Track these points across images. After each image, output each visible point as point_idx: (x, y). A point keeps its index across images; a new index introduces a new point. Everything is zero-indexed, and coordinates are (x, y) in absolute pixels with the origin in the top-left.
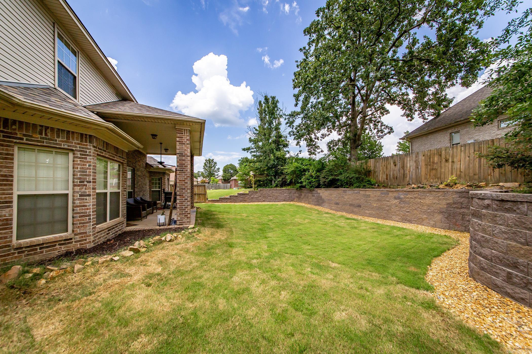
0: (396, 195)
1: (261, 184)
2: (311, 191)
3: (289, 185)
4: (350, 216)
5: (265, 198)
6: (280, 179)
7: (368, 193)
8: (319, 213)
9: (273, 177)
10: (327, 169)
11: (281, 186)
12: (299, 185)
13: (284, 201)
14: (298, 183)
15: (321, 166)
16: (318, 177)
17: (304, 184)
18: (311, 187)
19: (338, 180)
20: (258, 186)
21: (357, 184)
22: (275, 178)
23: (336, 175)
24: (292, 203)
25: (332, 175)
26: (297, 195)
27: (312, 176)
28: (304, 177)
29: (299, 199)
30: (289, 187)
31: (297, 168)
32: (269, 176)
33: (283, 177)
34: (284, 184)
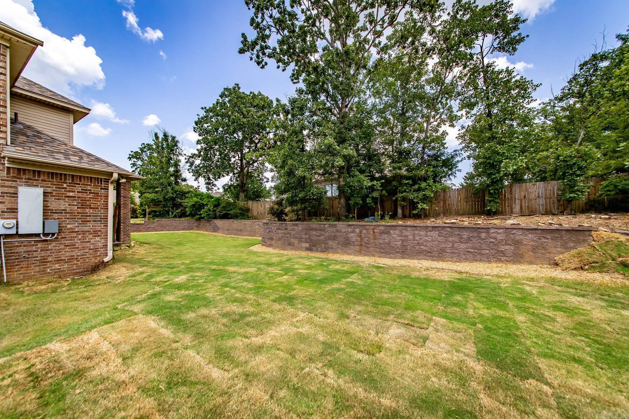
0: (258, 223)
1: (155, 215)
2: (208, 221)
3: (187, 216)
4: (235, 236)
5: (163, 228)
6: (179, 211)
7: (245, 222)
8: (215, 236)
9: (170, 209)
10: (222, 205)
11: (180, 217)
12: (198, 216)
13: (184, 230)
14: (197, 215)
15: (218, 203)
16: (215, 211)
17: (203, 215)
18: (209, 218)
19: (229, 214)
20: (153, 216)
21: (241, 217)
22: (173, 209)
23: (228, 211)
24: (191, 231)
25: (225, 210)
26: (196, 224)
27: (209, 210)
28: (203, 210)
29: (198, 228)
30: (188, 218)
31: (196, 202)
32: (166, 207)
33: (182, 208)
34: (183, 215)
